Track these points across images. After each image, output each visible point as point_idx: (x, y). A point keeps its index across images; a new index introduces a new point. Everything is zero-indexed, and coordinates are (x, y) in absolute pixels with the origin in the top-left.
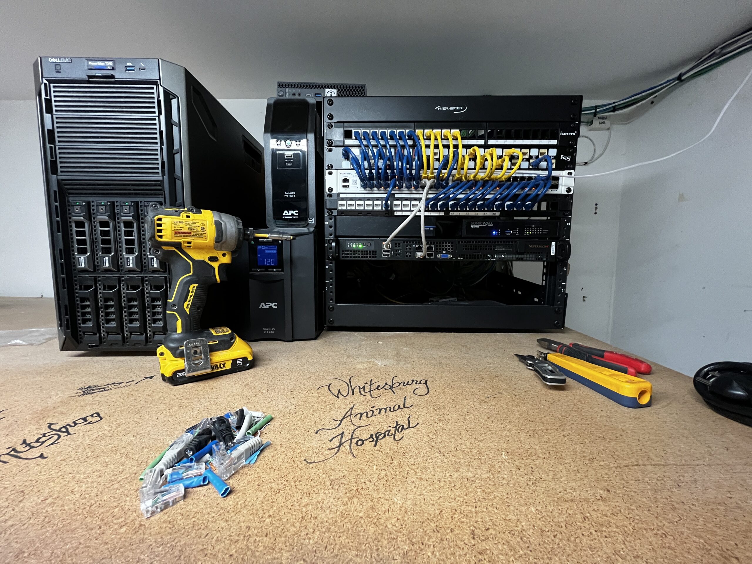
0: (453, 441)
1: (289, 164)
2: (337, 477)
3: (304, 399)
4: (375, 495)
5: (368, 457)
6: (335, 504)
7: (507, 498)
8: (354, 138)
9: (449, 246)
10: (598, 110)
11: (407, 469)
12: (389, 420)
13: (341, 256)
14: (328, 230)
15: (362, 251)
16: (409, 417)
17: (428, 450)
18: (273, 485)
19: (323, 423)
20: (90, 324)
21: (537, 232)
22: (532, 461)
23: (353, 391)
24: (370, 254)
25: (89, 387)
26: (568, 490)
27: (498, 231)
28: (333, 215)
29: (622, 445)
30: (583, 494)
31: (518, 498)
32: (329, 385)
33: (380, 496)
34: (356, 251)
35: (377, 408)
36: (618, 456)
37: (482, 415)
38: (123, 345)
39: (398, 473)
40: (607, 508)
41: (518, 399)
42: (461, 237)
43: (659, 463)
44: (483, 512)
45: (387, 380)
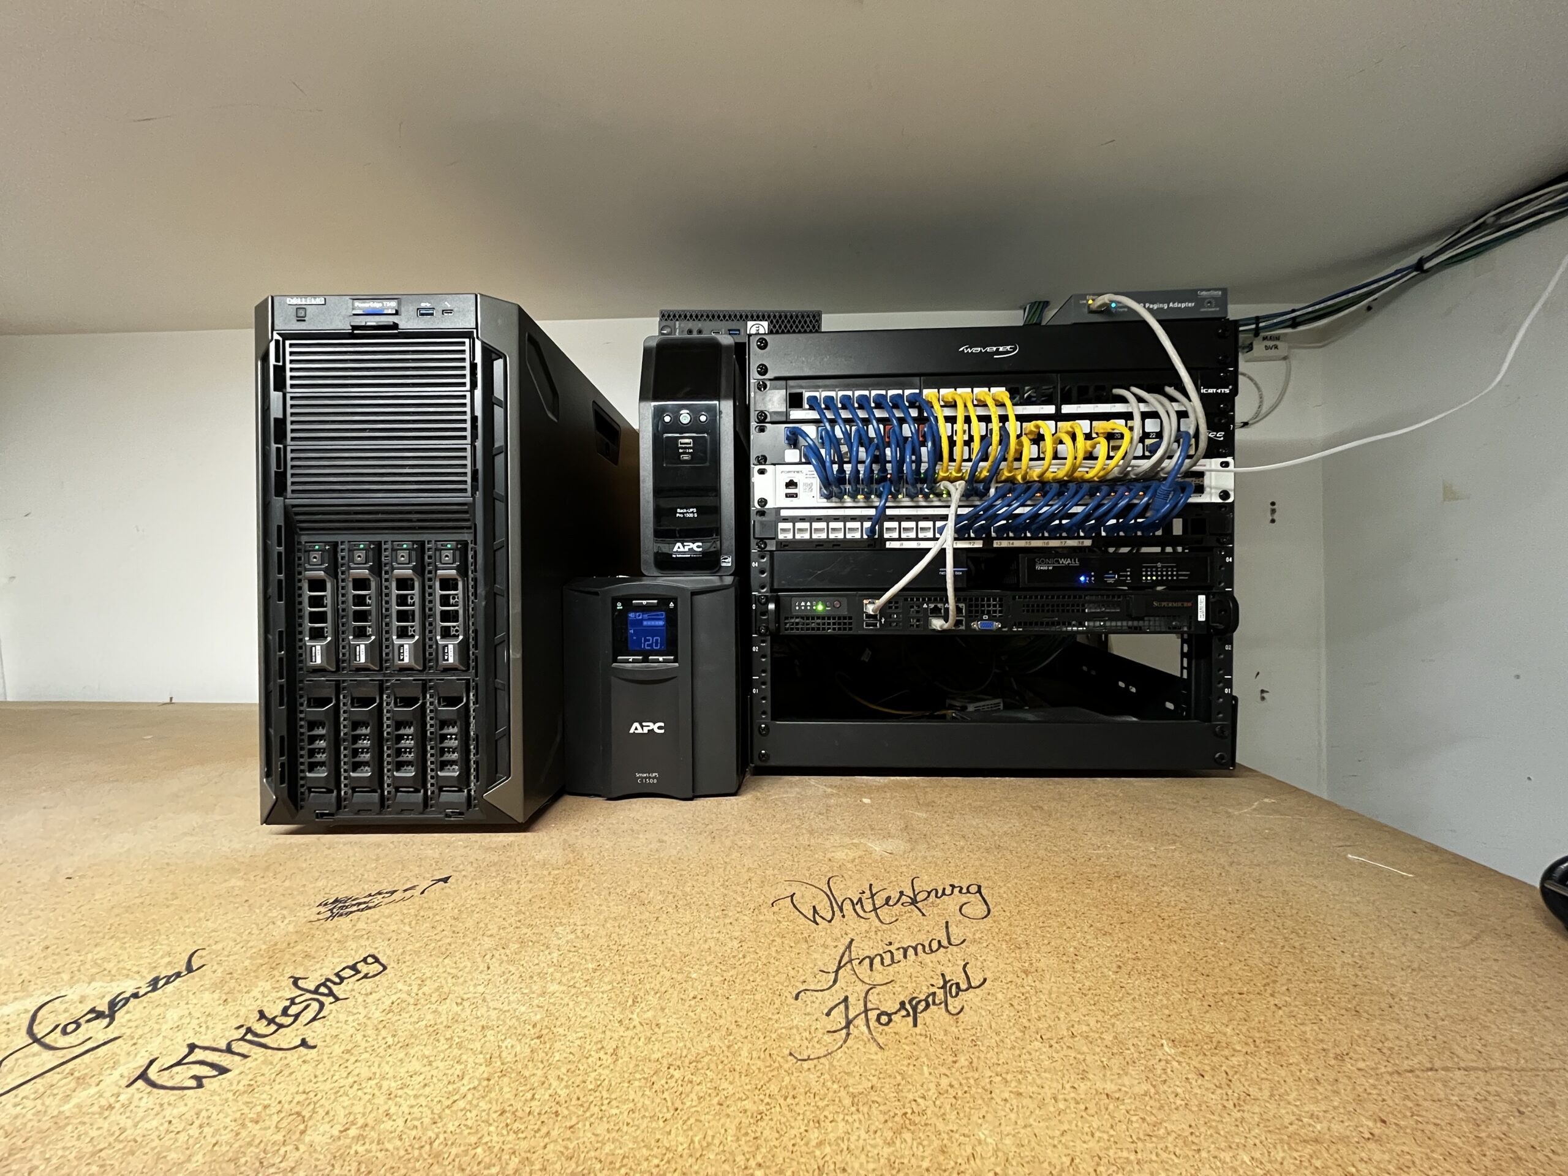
0: (1062, 1015)
1: (686, 457)
2: (860, 1088)
3: (752, 927)
4: (941, 1126)
5: (907, 1048)
6: (872, 1142)
7: (1192, 1134)
8: (807, 406)
9: (995, 606)
10: (1261, 325)
11: (988, 1073)
12: (928, 972)
13: (782, 629)
14: (756, 578)
15: (823, 618)
16: (965, 966)
17: (1019, 1034)
18: (748, 1104)
19: (803, 978)
20: (322, 773)
21: (1167, 575)
22: (1223, 1059)
23: (841, 910)
24: (839, 624)
25: (336, 901)
26: (1305, 1120)
27: (1091, 576)
28: (768, 548)
29: (1395, 1026)
30: (1335, 1126)
31: (1211, 1136)
32: (792, 896)
33: (951, 1127)
34: (813, 618)
35: (897, 945)
36: (1391, 1049)
37: (1107, 961)
38: (380, 813)
39: (972, 1081)
40: (1387, 1157)
41: (1169, 927)
42: (1016, 588)
43: (1474, 1064)
44: (1151, 1161)
45: (902, 884)
